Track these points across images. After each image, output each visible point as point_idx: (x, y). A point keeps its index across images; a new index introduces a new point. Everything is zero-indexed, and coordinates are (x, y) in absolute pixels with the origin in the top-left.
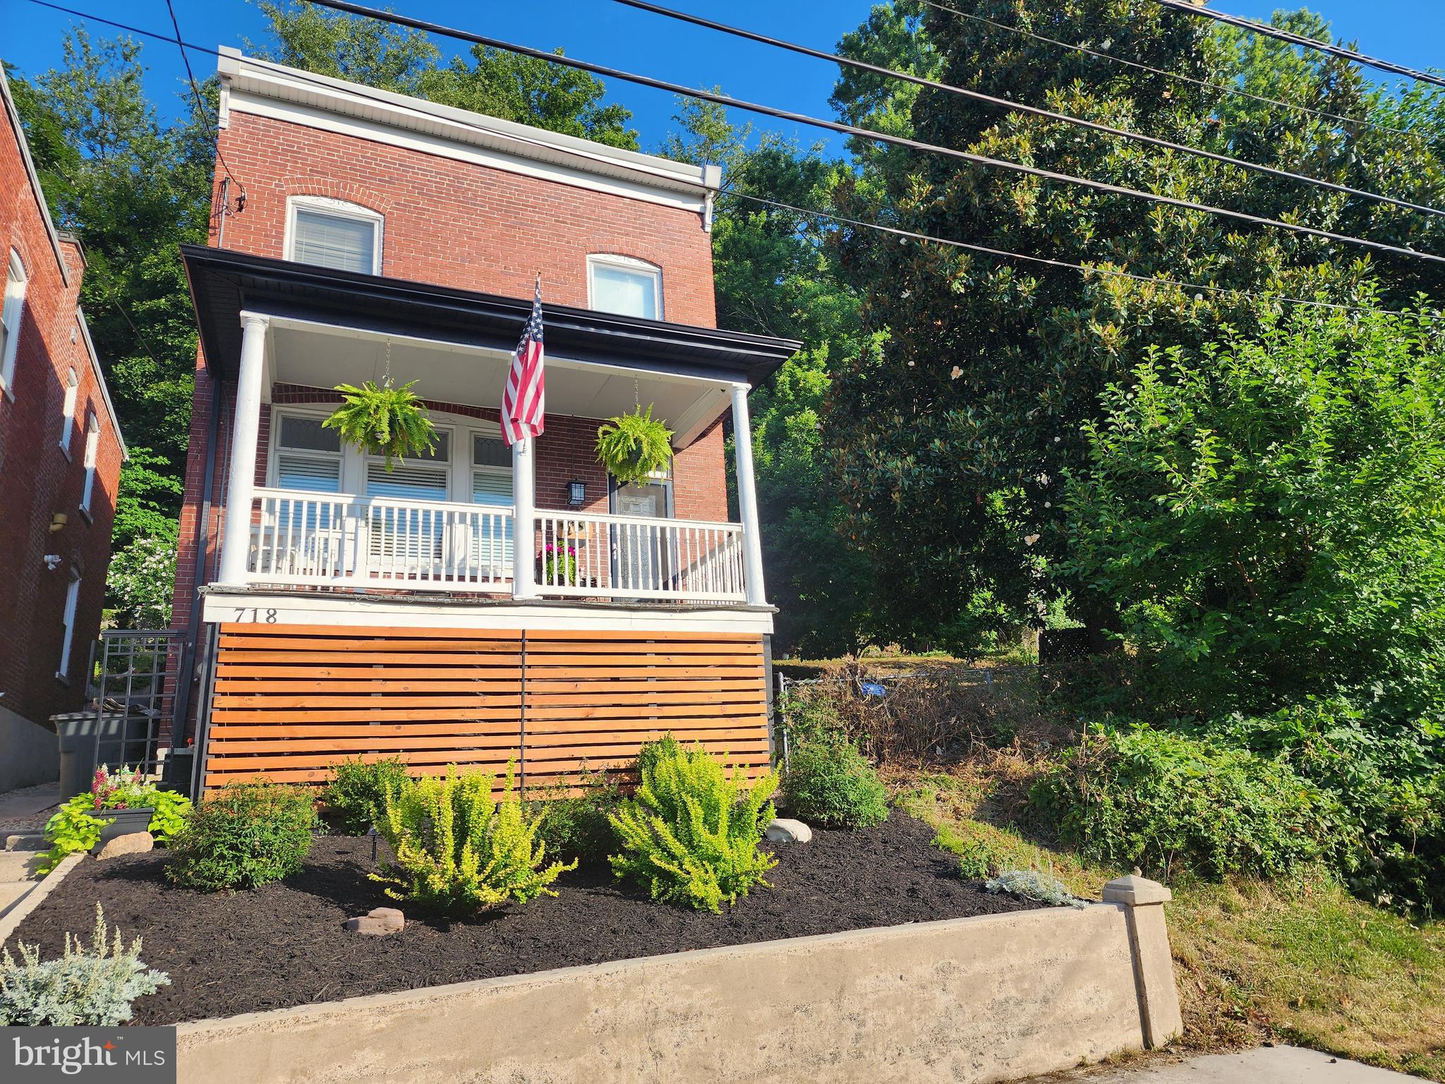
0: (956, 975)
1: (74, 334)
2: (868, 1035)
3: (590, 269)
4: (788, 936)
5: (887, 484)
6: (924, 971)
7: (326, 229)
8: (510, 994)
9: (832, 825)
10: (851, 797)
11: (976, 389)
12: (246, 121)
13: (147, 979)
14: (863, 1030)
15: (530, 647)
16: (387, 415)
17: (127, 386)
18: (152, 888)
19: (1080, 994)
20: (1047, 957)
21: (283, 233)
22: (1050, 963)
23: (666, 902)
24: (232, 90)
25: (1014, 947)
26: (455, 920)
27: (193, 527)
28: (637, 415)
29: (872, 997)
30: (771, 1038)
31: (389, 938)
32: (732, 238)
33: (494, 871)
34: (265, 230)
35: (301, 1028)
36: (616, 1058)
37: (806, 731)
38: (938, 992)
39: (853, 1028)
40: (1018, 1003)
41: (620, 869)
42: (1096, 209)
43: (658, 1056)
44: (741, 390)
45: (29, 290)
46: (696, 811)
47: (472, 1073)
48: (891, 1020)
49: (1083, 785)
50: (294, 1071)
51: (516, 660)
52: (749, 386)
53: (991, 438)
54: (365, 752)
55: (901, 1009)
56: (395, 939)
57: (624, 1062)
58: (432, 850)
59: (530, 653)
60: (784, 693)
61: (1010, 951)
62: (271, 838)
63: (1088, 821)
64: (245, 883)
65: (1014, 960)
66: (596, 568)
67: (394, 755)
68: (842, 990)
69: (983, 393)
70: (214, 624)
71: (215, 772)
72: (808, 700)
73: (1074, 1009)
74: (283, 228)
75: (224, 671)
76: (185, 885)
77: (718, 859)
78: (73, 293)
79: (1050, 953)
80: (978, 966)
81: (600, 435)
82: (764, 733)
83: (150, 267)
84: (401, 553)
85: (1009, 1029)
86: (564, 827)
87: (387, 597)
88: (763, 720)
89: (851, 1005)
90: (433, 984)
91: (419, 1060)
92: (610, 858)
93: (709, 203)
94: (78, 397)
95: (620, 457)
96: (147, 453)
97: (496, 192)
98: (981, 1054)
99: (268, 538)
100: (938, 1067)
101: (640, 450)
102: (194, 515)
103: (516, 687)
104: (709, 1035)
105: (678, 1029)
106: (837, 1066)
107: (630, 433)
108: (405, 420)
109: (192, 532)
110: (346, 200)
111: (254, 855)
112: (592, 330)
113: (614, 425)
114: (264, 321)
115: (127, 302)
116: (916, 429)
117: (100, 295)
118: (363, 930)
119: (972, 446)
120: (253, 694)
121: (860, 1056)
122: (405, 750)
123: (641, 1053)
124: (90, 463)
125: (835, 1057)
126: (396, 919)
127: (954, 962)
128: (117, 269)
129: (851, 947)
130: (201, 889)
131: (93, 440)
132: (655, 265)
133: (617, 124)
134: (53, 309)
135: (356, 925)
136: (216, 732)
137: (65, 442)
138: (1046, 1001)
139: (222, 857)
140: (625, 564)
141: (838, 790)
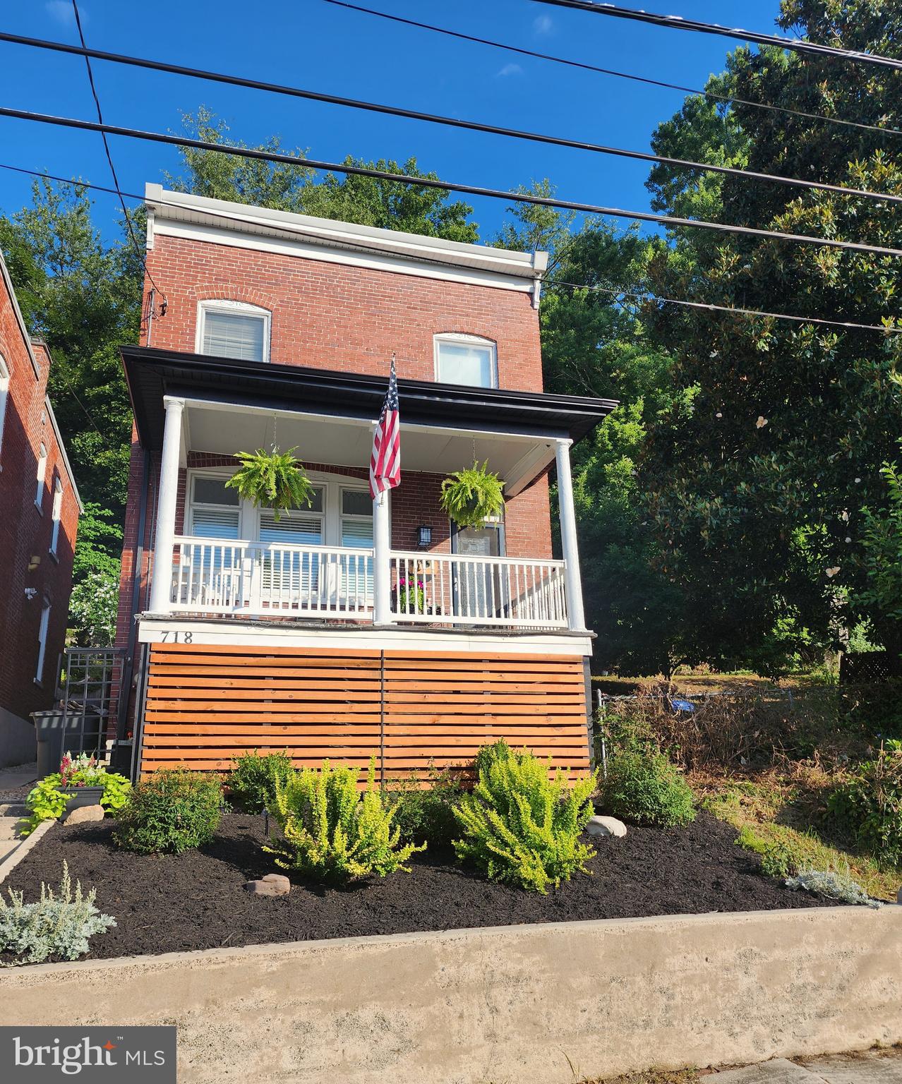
0: (758, 961)
1: (44, 418)
2: (676, 1007)
3: (436, 346)
4: (605, 917)
5: (696, 523)
6: (728, 954)
7: (227, 325)
8: (372, 951)
9: (645, 823)
10: (662, 799)
11: (780, 436)
12: (167, 243)
13: (99, 921)
14: (672, 1002)
15: (388, 664)
16: (274, 475)
17: (83, 455)
18: (103, 849)
19: (875, 984)
20: (843, 949)
21: (195, 331)
22: (845, 955)
23: (500, 882)
24: (156, 218)
25: (812, 939)
26: (330, 887)
27: (130, 567)
28: (475, 469)
29: (681, 975)
30: (592, 1003)
31: (278, 899)
32: (558, 311)
33: (360, 849)
34: (182, 329)
35: (213, 967)
36: (459, 1009)
37: (622, 740)
38: (740, 975)
39: (663, 1000)
40: (815, 989)
41: (462, 851)
42: (897, 268)
43: (495, 1010)
44: (565, 444)
45: (11, 384)
46: (525, 807)
47: (344, 1012)
48: (697, 996)
49: (880, 796)
50: (207, 1001)
51: (376, 675)
52: (571, 441)
53: (793, 481)
54: (259, 747)
55: (707, 987)
56: (283, 900)
57: (466, 1014)
58: (312, 830)
59: (388, 669)
60: (602, 707)
61: (808, 943)
62: (190, 814)
63: (885, 829)
64: (170, 849)
65: (810, 951)
66: (440, 598)
67: (281, 751)
68: (653, 967)
69: (786, 439)
70: (146, 644)
71: (149, 760)
72: (623, 714)
73: (869, 997)
74: (195, 327)
75: (154, 681)
76: (127, 849)
77: (544, 848)
78: (42, 385)
79: (845, 946)
80: (778, 954)
81: (443, 488)
82: (584, 741)
83: (97, 360)
84: (286, 587)
85: (806, 1010)
86: (415, 814)
87: (276, 622)
88: (583, 730)
89: (662, 980)
90: (312, 938)
91: (302, 999)
92: (453, 843)
93: (538, 284)
94: (47, 465)
95: (460, 506)
96: (97, 507)
97: (359, 286)
98: (780, 1031)
99: (185, 575)
100: (740, 1039)
101: (476, 499)
102: (131, 558)
103: (376, 697)
104: (537, 996)
105: (511, 989)
106: (648, 1031)
107: (468, 485)
108: (288, 479)
109: (130, 571)
110: (242, 301)
111: (178, 827)
112: (438, 399)
113: (455, 479)
114: (181, 403)
115: (81, 389)
116: (723, 473)
117: (62, 385)
118: (259, 891)
119: (776, 488)
120: (175, 699)
121: (669, 1024)
122: (290, 747)
123: (480, 1007)
124: (56, 517)
125: (647, 1024)
126: (284, 883)
127: (755, 949)
128: (74, 363)
129: (661, 930)
130: (139, 852)
131: (58, 497)
132: (491, 340)
133: (460, 219)
134: (28, 398)
135: (253, 887)
136: (149, 728)
137: (39, 501)
138: (842, 988)
139: (154, 827)
140: (464, 595)
141: (649, 793)
